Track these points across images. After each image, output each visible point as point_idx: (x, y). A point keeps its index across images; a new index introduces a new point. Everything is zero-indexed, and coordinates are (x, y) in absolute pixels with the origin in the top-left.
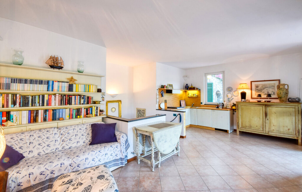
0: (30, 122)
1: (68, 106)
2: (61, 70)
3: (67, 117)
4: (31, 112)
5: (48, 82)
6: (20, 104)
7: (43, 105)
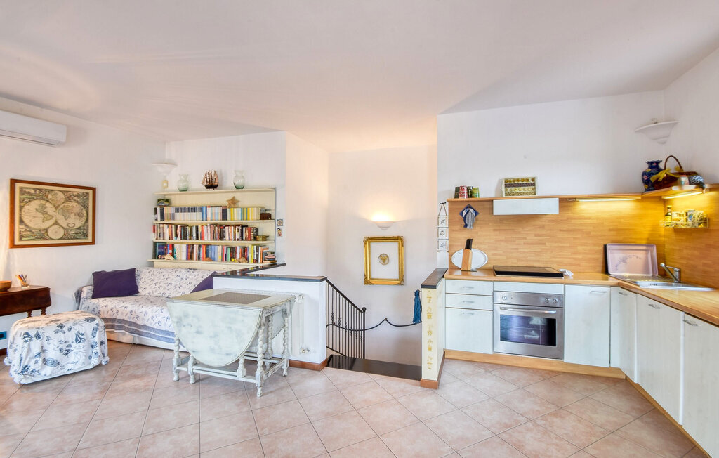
0: (187, 259)
1: (220, 241)
2: (216, 191)
3: (219, 257)
4: (188, 246)
5: (202, 208)
6: (181, 237)
7: (197, 239)
